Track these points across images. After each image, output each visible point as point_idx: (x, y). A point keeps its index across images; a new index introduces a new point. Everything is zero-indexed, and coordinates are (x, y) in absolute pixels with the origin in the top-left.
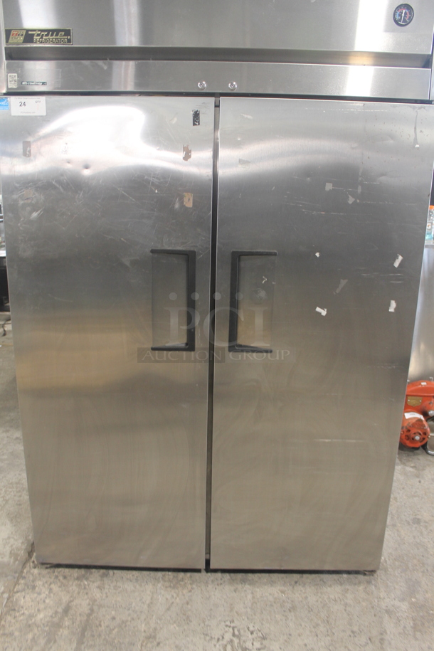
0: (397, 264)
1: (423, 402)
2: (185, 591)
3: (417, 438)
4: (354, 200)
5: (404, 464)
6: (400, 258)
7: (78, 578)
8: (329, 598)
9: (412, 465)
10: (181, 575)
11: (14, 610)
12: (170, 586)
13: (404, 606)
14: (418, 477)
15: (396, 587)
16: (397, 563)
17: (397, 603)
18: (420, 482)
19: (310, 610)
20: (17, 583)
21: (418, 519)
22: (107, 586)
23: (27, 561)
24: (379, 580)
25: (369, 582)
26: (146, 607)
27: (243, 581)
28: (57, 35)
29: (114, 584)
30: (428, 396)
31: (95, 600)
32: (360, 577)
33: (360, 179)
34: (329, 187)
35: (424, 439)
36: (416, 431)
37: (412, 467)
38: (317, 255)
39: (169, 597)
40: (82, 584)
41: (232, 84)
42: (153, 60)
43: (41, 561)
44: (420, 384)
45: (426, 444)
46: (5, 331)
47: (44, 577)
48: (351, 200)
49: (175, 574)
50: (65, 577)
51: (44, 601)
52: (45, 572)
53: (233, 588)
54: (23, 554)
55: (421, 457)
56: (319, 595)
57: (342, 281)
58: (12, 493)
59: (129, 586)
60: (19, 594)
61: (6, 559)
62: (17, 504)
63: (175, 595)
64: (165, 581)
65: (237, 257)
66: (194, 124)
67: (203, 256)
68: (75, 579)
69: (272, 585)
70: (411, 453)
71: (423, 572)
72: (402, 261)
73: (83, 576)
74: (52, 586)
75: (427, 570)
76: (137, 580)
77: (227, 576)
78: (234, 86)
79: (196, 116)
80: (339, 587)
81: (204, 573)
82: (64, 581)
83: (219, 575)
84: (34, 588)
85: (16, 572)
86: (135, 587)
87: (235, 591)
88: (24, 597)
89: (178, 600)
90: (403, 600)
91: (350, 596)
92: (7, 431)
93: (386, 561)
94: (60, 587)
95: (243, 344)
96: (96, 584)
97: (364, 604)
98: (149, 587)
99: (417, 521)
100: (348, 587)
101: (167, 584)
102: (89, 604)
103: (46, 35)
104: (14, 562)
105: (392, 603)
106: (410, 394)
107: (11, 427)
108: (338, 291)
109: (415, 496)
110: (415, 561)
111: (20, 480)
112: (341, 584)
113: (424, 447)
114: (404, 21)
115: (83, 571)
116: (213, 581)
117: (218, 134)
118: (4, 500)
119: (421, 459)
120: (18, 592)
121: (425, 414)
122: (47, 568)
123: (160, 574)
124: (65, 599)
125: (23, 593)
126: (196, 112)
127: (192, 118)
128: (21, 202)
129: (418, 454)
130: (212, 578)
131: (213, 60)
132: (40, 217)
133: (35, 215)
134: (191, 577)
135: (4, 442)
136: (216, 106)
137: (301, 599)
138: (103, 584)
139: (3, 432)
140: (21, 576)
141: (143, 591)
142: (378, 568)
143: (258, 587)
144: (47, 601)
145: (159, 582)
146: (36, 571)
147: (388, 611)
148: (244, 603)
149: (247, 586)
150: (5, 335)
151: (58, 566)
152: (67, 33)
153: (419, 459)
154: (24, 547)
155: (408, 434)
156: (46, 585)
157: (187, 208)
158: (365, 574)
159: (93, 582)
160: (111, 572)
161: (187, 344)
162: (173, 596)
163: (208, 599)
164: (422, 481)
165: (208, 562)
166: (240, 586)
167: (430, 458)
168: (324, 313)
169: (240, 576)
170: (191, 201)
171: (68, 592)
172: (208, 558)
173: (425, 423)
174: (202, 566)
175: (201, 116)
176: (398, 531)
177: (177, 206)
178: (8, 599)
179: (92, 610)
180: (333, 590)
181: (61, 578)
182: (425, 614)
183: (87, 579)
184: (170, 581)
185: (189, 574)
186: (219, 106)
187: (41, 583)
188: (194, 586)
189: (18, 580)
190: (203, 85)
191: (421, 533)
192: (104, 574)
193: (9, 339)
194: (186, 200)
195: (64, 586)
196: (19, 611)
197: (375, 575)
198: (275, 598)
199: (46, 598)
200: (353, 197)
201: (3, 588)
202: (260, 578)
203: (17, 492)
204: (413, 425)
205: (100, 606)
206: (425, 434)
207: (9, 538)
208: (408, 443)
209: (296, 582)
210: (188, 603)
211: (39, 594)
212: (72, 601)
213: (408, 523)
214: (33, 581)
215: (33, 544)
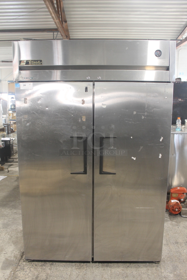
0: (161, 140)
1: (179, 195)
2: (84, 270)
3: (177, 210)
4: (144, 117)
5: (172, 221)
6: (162, 138)
7: (41, 266)
8: (141, 272)
9: (175, 221)
10: (82, 264)
11: (16, 278)
12: (78, 268)
13: (172, 275)
14: (177, 225)
15: (168, 268)
16: (169, 259)
17: (169, 274)
18: (178, 228)
19: (134, 277)
20: (17, 268)
21: (177, 242)
22: (53, 269)
23: (21, 259)
24: (161, 266)
25: (157, 266)
26: (68, 276)
27: (107, 266)
28: (37, 62)
29: (56, 268)
30: (180, 193)
31: (48, 274)
32: (154, 264)
33: (146, 110)
34: (135, 113)
35: (179, 210)
36: (176, 207)
37: (175, 222)
38: (132, 137)
39: (77, 272)
40: (43, 268)
41: (99, 78)
42: (71, 69)
43: (27, 259)
44: (177, 188)
45: (180, 213)
46: (8, 170)
47: (28, 265)
48: (143, 117)
49: (80, 264)
50: (36, 265)
51: (28, 275)
52: (28, 263)
53: (103, 269)
54: (19, 257)
55: (178, 218)
56: (137, 271)
57: (141, 147)
58: (14, 234)
59: (62, 268)
60: (18, 272)
61: (12, 259)
62: (16, 238)
63: (80, 272)
64: (76, 266)
65: (102, 139)
66: (86, 92)
67: (90, 138)
68: (40, 266)
69: (118, 268)
70: (174, 217)
71: (179, 262)
72: (163, 139)
73: (43, 265)
74: (31, 269)
75: (181, 262)
76: (65, 266)
77: (100, 264)
78: (100, 78)
79: (86, 89)
80: (146, 268)
81: (91, 263)
82: (36, 267)
83: (97, 264)
84: (24, 269)
85: (16, 264)
86: (64, 269)
87: (104, 270)
88: (20, 273)
89: (81, 274)
90: (171, 273)
91: (150, 271)
92: (11, 210)
93: (164, 258)
94: (34, 269)
95: (105, 171)
96: (48, 268)
97: (155, 274)
98: (70, 269)
99: (177, 243)
100: (149, 268)
101: (77, 267)
102: (46, 276)
103: (34, 62)
104: (16, 260)
105: (167, 274)
106: (173, 192)
107: (13, 208)
108: (140, 151)
109: (176, 233)
110: (176, 258)
111: (17, 228)
112: (146, 267)
113: (180, 214)
114: (159, 55)
115: (43, 263)
116: (95, 266)
117: (94, 90)
118: (11, 236)
119: (179, 219)
120: (17, 271)
121: (180, 200)
122: (29, 262)
123: (74, 264)
124: (36, 273)
125: (20, 272)
126: (86, 87)
127: (85, 89)
128: (23, 120)
129: (178, 217)
130: (94, 265)
131: (92, 69)
132: (30, 125)
133: (28, 124)
134: (86, 265)
135: (10, 214)
136: (93, 85)
137: (130, 273)
138: (51, 268)
139: (10, 210)
140: (18, 265)
141: (67, 270)
142: (161, 260)
143: (113, 268)
144: (29, 274)
145: (73, 267)
146: (24, 263)
147: (165, 277)
148: (107, 274)
149: (108, 268)
150: (8, 172)
151: (34, 261)
152: (41, 61)
153: (178, 219)
154: (19, 254)
155: (173, 208)
156: (29, 268)
157: (83, 121)
158: (156, 263)
159: (47, 267)
160: (54, 263)
161: (84, 172)
162: (79, 272)
163: (93, 273)
164: (179, 227)
165: (93, 259)
166: (106, 268)
167: (182, 218)
168: (135, 159)
169: (106, 264)
170: (85, 119)
171: (38, 271)
172: (93, 257)
173: (179, 204)
174: (91, 260)
175: (88, 89)
176: (169, 246)
177: (80, 121)
178: (14, 273)
179: (47, 278)
180: (143, 269)
181: (34, 266)
182: (180, 278)
183: (45, 266)
184: (78, 266)
185: (85, 264)
186: (94, 85)
187: (26, 268)
188: (87, 268)
189: (17, 267)
190: (89, 78)
191: (179, 247)
192: (51, 264)
193: (10, 174)
194: (83, 118)
195: (36, 269)
196: (18, 279)
197: (160, 263)
198: (120, 273)
199: (29, 273)
200: (144, 116)
201: (11, 270)
202: (114, 265)
203: (16, 233)
204: (175, 205)
205: (50, 276)
206: (180, 208)
207: (13, 251)
208: (173, 212)
209: (128, 266)
210: (85, 275)
211: (26, 272)
212: (39, 274)
213: (173, 243)
214: (23, 267)
215: (23, 253)
